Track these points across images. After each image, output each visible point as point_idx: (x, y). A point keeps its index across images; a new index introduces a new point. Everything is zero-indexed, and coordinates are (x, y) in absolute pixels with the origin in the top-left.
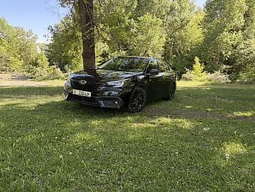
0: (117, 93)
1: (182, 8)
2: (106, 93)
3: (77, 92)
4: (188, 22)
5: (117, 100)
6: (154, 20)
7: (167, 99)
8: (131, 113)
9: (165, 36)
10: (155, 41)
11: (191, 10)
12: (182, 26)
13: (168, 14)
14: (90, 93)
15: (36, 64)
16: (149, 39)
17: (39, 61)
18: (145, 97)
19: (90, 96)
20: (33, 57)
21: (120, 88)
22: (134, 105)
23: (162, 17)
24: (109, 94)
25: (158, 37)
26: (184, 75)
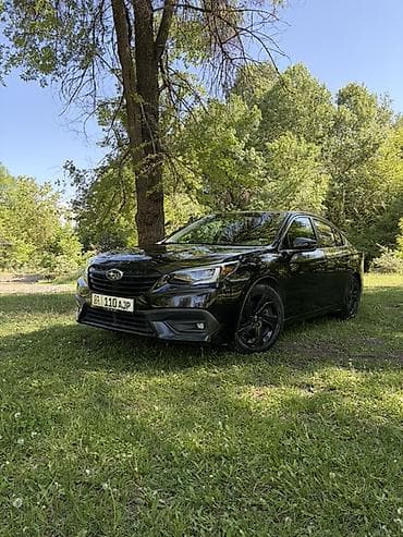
0: (201, 300)
1: (362, 119)
2: (176, 301)
3: (100, 300)
4: (377, 146)
5: (200, 317)
6: (303, 148)
7: (342, 314)
8: (245, 353)
9: (326, 179)
10: (305, 192)
11: (382, 122)
12: (364, 157)
13: (331, 133)
14: (131, 301)
15: (56, 250)
16: (292, 188)
17: (62, 242)
18: (281, 309)
19: (131, 309)
20: (51, 234)
21: (212, 285)
22: (253, 333)
23: (319, 140)
24: (185, 303)
25: (312, 183)
26: (377, 261)
